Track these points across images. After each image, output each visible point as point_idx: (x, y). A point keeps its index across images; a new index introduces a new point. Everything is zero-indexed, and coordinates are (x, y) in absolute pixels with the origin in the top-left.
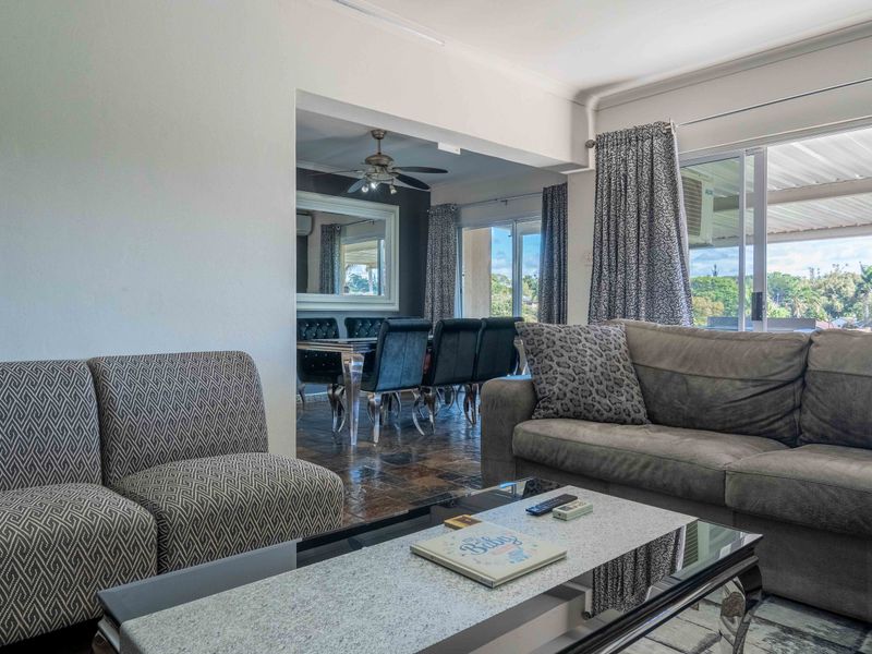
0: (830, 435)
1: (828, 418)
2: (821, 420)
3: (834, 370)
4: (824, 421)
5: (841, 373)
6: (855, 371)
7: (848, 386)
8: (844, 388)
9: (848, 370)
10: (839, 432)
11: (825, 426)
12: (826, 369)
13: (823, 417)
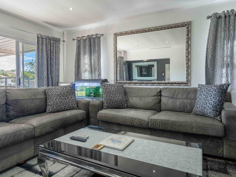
0: (20, 115)
1: (19, 111)
2: (17, 112)
3: (17, 99)
4: (18, 112)
5: (19, 99)
6: (22, 98)
7: (22, 102)
8: (21, 103)
9: (21, 98)
10: (22, 114)
11: (18, 113)
12: (15, 99)
13: (18, 111)
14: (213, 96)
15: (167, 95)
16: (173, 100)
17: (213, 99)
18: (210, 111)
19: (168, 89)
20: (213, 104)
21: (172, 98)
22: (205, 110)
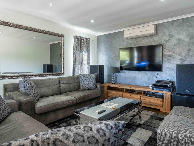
14: (93, 79)
15: (65, 82)
16: (69, 84)
17: (93, 81)
18: (93, 86)
19: (63, 78)
20: (94, 83)
21: (68, 83)
22: (91, 87)
